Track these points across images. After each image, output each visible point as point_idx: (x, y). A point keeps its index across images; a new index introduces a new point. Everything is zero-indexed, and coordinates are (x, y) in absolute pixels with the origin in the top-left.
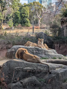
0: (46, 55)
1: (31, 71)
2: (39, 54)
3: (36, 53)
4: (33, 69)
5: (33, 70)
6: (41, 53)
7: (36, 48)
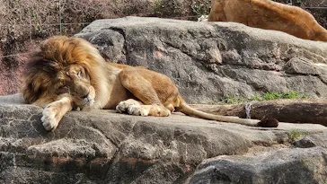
0: (295, 74)
1: (80, 161)
2: (249, 67)
3: (224, 62)
4: (93, 151)
5: (90, 157)
6: (260, 63)
7: (225, 30)
